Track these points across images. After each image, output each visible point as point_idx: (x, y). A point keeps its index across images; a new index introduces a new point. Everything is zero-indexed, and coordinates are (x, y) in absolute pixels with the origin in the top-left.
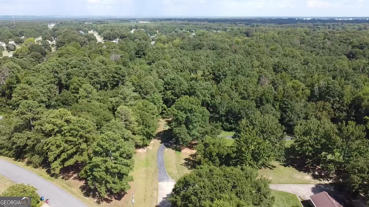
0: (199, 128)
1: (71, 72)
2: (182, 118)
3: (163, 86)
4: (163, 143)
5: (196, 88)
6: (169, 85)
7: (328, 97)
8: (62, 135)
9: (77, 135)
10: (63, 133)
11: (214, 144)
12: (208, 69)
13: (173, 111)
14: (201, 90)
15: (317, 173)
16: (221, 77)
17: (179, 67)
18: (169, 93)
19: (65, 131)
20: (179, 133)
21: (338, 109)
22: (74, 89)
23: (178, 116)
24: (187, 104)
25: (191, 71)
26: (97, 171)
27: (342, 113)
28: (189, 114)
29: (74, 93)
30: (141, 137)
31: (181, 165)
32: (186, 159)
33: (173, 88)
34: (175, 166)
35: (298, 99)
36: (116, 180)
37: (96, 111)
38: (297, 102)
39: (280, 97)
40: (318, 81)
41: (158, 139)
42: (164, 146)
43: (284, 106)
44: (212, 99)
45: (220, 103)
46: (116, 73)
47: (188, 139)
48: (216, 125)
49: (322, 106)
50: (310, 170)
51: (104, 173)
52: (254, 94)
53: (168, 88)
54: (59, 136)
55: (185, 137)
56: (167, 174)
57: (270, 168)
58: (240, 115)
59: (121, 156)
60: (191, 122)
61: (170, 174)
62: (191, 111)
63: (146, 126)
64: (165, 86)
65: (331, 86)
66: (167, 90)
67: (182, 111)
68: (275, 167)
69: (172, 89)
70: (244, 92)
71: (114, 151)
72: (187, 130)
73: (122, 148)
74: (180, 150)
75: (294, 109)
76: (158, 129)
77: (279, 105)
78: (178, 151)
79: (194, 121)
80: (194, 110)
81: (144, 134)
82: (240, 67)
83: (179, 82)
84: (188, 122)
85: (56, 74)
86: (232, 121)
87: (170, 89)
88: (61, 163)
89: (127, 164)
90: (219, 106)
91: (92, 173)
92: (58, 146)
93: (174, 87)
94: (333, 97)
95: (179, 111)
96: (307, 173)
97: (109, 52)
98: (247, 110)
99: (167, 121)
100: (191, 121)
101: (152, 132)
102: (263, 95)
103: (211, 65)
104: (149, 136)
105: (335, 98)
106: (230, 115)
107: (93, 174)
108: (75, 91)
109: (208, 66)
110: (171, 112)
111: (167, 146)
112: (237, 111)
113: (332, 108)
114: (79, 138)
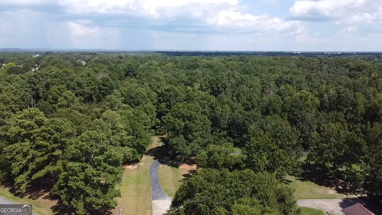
0: (200, 139)
1: (51, 82)
2: (180, 126)
3: (157, 98)
4: (157, 160)
5: (194, 98)
6: (163, 97)
7: (341, 107)
8: (31, 141)
9: (50, 138)
10: (32, 137)
11: (219, 153)
12: (205, 83)
13: (169, 119)
14: (199, 101)
15: (340, 187)
16: (220, 89)
17: (173, 81)
18: (163, 105)
19: (35, 135)
20: (177, 144)
21: (352, 120)
22: (52, 99)
23: (175, 124)
24: (186, 110)
25: (187, 84)
26: (73, 181)
27: (357, 124)
28: (187, 122)
29: (52, 104)
30: (131, 149)
31: (179, 181)
32: (184, 175)
34: (172, 183)
35: (309, 109)
36: (99, 192)
37: (78, 120)
38: (308, 111)
39: (288, 107)
40: (327, 91)
41: (151, 156)
42: (159, 162)
43: (293, 117)
44: (212, 112)
45: (221, 115)
46: (103, 85)
47: (187, 151)
48: (219, 134)
49: (335, 117)
50: (333, 184)
51: (83, 183)
52: (259, 105)
53: (162, 100)
54: (27, 143)
55: (183, 149)
56: (163, 191)
57: (285, 183)
58: (244, 128)
59: (105, 161)
60: (191, 131)
61: (166, 191)
62: (190, 118)
63: (137, 136)
65: (343, 95)
66: (161, 103)
67: (179, 119)
68: (291, 182)
69: (167, 101)
70: (248, 102)
71: (96, 154)
72: (185, 141)
73: (106, 150)
74: (177, 166)
75: (305, 119)
76: (151, 145)
77: (288, 116)
78: (175, 167)
79: (194, 129)
80: (194, 117)
81: (134, 147)
82: (240, 80)
83: (175, 93)
84: (187, 131)
85: (33, 85)
86: (236, 135)
87: (164, 101)
88: (28, 177)
89: (114, 171)
90: (220, 118)
91: (67, 184)
92: (25, 155)
93: (169, 98)
94: (346, 107)
95: (176, 119)
96: (329, 188)
97: (96, 71)
98: (253, 121)
99: (160, 138)
100: (191, 129)
101: (144, 143)
102: (269, 106)
103: (209, 80)
104: (141, 150)
105: (348, 108)
106: (233, 127)
107: (69, 185)
108: (54, 101)
109: (206, 80)
110: (167, 120)
111: (162, 163)
112: (240, 122)
113: (346, 118)
114: (52, 142)
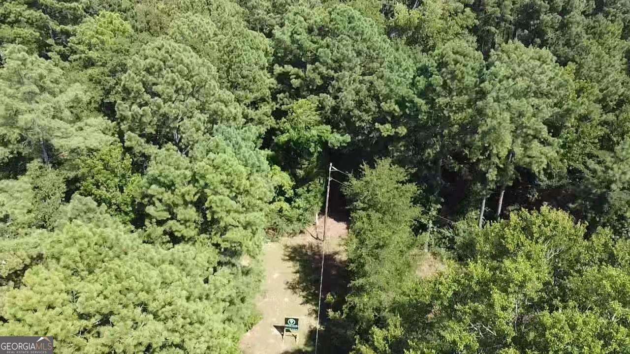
3: (271, 70)
6: (302, 66)
33: (327, 79)
53: (296, 82)
64: (278, 69)
66: (296, 94)
69: (323, 89)
